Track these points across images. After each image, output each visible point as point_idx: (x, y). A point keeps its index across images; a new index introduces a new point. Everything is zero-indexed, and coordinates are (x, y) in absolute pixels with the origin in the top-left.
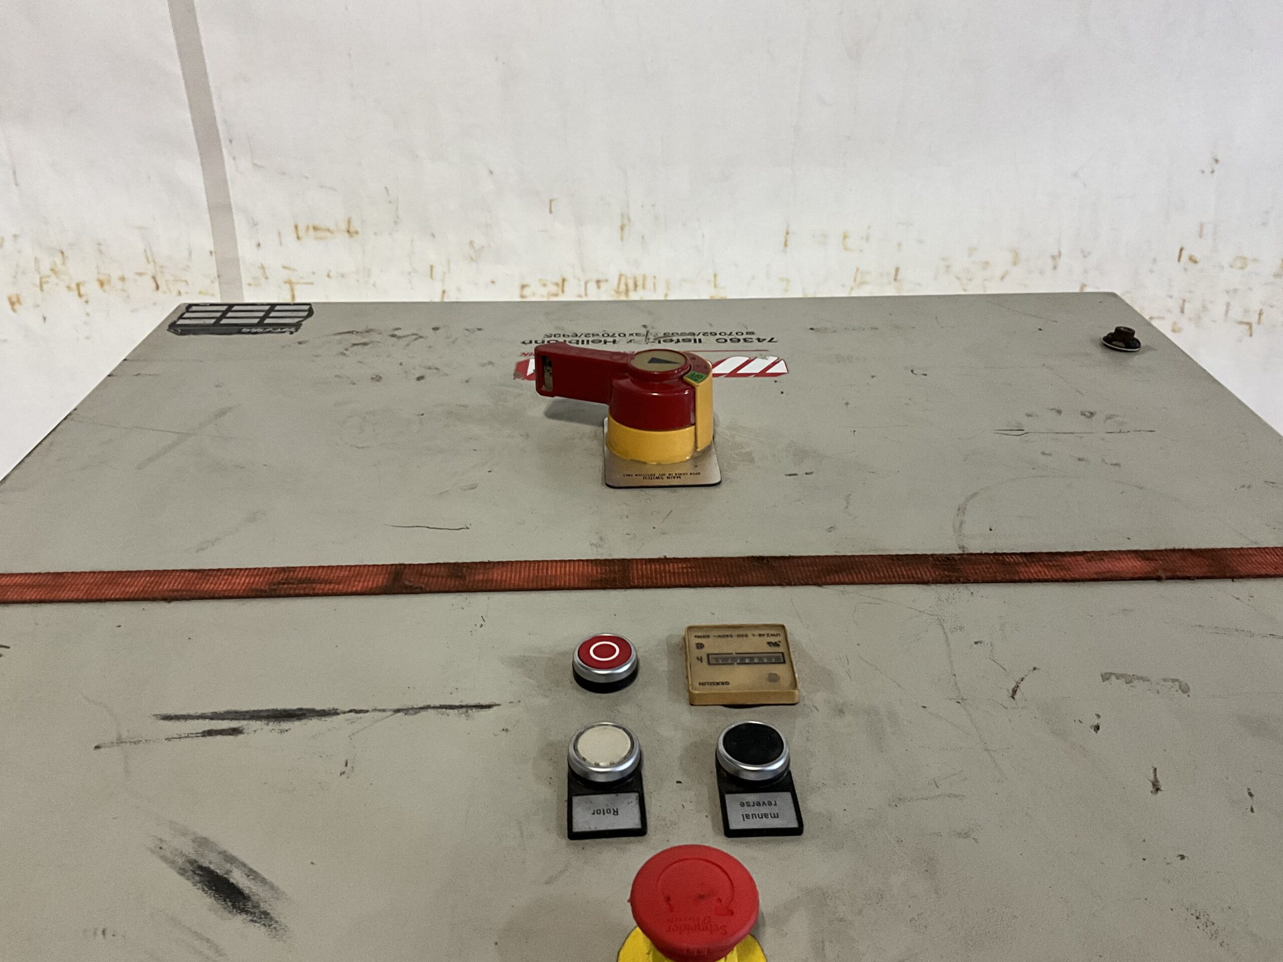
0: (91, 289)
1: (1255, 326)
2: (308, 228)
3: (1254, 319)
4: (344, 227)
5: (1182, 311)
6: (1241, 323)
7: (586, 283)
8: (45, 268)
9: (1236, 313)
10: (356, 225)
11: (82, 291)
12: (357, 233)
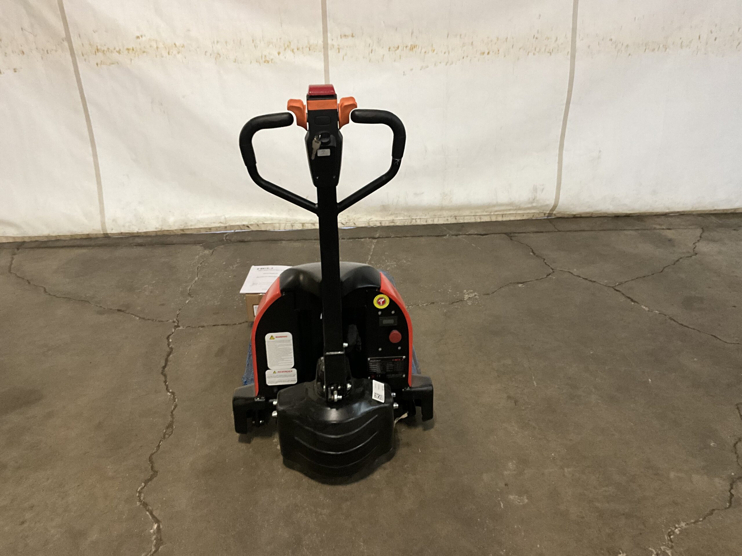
0: (295, 50)
1: (552, 53)
2: (343, 36)
3: (551, 51)
4: (351, 35)
5: (535, 50)
6: (548, 52)
7: (404, 47)
8: (286, 46)
9: (547, 50)
10: (354, 35)
11: (294, 51)
12: (354, 37)
